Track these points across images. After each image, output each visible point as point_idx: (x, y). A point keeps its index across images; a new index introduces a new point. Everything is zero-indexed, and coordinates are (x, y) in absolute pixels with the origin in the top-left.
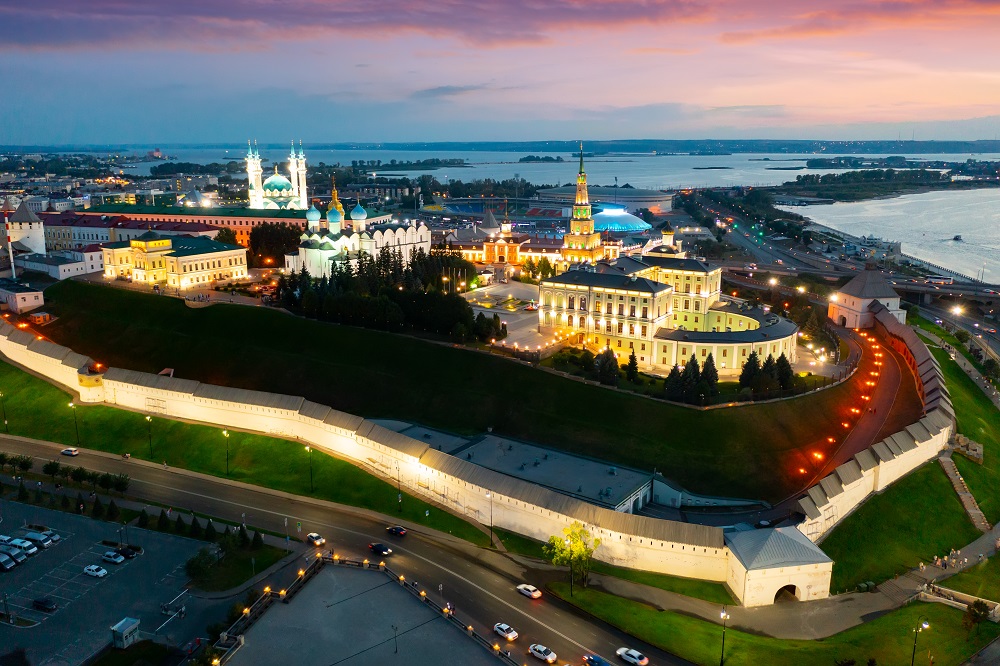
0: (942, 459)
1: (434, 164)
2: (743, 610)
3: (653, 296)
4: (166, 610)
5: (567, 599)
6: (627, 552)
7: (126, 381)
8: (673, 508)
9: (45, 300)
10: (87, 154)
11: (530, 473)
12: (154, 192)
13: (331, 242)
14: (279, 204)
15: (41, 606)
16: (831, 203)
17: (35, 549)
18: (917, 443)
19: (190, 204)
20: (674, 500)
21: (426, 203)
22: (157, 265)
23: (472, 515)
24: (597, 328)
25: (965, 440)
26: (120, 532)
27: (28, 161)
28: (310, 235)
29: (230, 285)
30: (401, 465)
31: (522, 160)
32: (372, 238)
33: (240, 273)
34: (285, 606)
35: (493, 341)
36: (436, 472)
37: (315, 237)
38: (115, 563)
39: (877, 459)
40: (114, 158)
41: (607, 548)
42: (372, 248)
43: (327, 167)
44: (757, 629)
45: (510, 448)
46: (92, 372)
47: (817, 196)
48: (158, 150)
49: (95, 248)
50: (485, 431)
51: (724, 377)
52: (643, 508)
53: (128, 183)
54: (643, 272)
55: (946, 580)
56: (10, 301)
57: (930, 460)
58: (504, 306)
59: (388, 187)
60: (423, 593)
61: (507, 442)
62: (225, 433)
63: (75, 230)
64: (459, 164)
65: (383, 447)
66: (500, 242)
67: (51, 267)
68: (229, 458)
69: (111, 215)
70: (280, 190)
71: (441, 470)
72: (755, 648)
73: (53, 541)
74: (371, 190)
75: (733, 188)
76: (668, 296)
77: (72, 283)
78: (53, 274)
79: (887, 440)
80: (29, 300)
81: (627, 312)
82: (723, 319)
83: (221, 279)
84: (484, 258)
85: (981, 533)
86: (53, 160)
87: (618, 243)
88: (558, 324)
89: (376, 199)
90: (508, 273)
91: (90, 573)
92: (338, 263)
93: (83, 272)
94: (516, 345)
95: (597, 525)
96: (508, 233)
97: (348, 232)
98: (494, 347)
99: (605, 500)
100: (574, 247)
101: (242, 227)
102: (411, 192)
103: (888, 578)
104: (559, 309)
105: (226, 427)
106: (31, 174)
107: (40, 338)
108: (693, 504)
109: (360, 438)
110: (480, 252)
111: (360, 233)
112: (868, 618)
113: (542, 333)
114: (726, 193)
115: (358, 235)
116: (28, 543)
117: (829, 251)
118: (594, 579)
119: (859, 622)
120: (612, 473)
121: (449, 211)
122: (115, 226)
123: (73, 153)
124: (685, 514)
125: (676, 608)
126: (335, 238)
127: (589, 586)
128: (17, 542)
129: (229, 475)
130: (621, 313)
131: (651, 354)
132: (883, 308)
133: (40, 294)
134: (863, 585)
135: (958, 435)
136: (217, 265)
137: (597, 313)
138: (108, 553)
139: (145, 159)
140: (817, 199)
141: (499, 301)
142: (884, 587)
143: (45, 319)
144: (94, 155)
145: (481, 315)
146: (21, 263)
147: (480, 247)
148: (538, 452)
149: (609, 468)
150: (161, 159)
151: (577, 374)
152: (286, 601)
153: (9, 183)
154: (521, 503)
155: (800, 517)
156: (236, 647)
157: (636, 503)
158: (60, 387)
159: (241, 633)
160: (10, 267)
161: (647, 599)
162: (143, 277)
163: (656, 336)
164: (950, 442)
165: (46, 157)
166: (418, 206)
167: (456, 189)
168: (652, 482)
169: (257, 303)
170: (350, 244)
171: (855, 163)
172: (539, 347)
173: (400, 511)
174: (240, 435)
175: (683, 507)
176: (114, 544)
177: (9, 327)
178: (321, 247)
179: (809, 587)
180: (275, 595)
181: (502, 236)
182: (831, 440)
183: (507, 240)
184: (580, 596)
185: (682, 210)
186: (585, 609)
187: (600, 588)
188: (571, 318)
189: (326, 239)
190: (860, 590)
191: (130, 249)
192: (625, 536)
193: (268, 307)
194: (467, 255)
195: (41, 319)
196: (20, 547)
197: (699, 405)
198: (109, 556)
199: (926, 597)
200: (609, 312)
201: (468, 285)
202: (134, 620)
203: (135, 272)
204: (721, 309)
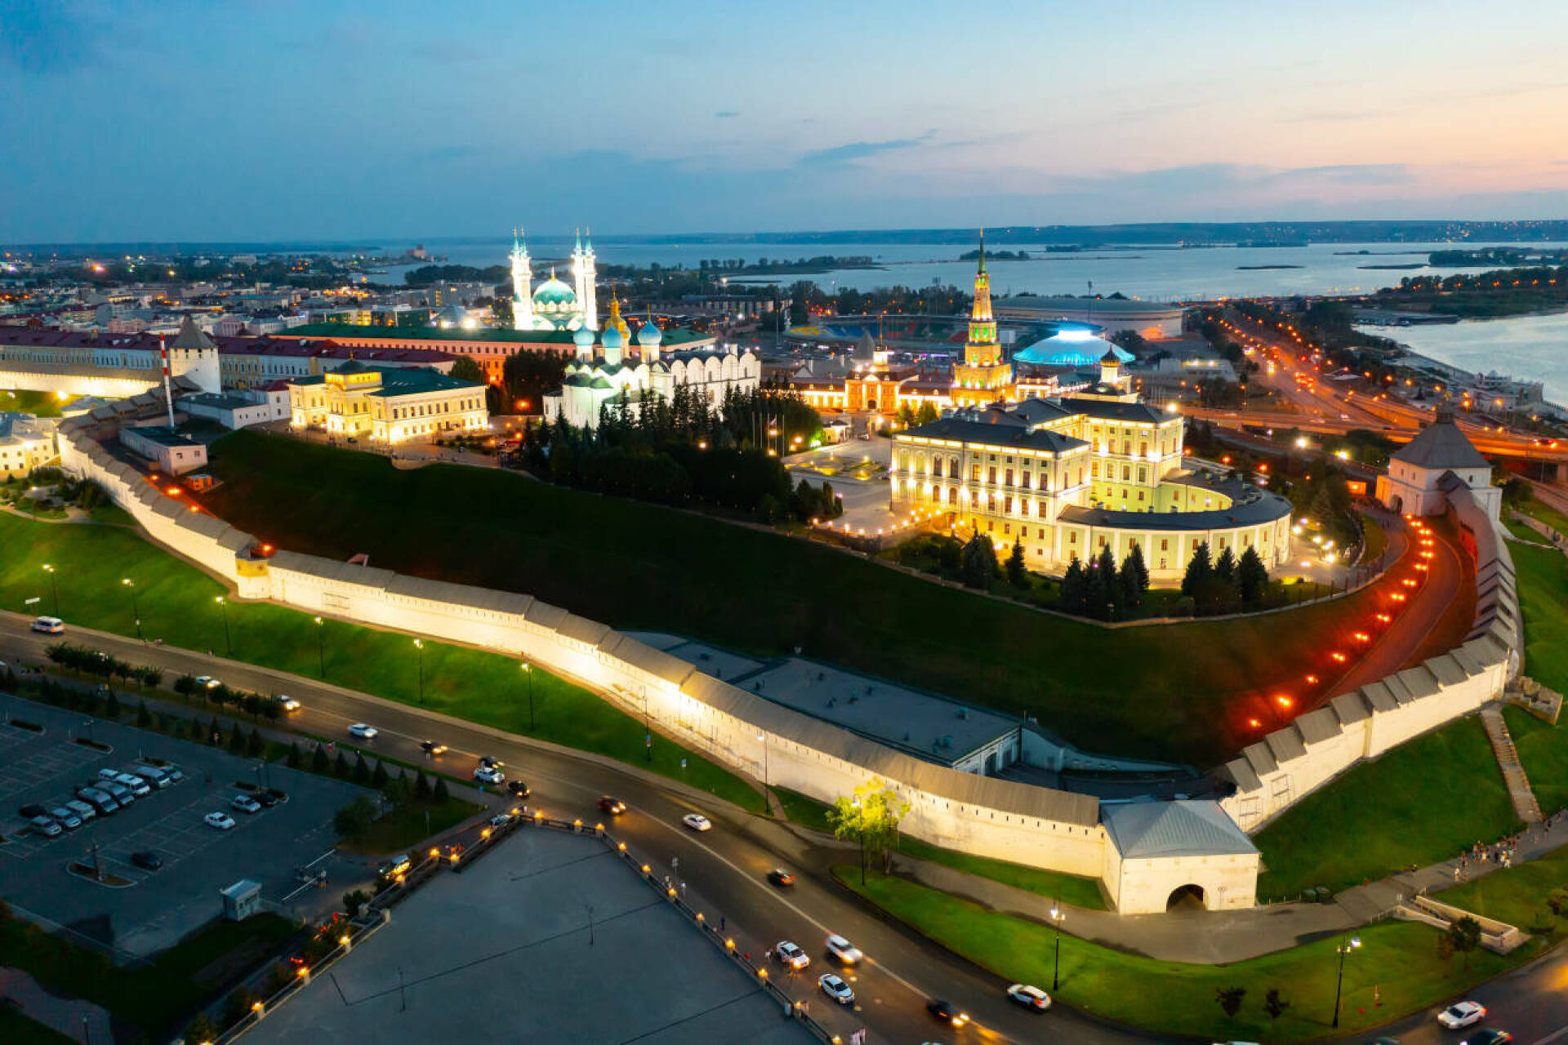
0: (1485, 713)
1: (825, 264)
2: (1117, 919)
3: (1056, 457)
4: (302, 875)
5: (856, 890)
6: (958, 828)
7: (299, 568)
8: (1051, 771)
9: (210, 458)
10: (321, 254)
11: (842, 712)
12: (399, 308)
13: (606, 376)
14: (556, 322)
15: (141, 861)
16: (1453, 321)
17: (146, 789)
18: (1441, 686)
19: (446, 325)
20: (1051, 760)
21: (795, 323)
22: (360, 409)
23: (747, 769)
24: (975, 505)
25: (1533, 686)
26: (258, 770)
27: (237, 265)
28: (578, 365)
29: (459, 438)
30: (650, 693)
31: (964, 258)
32: (666, 370)
33: (477, 421)
34: (456, 876)
35: (816, 521)
36: (702, 705)
37: (585, 370)
38: (248, 812)
39: (1368, 708)
40: (358, 259)
41: (930, 822)
42: (664, 387)
43: (664, 270)
44: (1131, 946)
45: (821, 677)
46: (256, 555)
47: (1430, 311)
48: (420, 247)
49: (281, 386)
50: (789, 652)
51: (1157, 581)
52: (1004, 770)
53: (366, 295)
54: (1058, 422)
55: (1442, 891)
56: (162, 458)
57: (1465, 714)
58: (852, 474)
59: (743, 300)
60: (646, 868)
61: (817, 668)
62: (417, 642)
63: (264, 360)
64: (865, 264)
65: (632, 668)
66: (871, 378)
67: (223, 412)
68: (426, 678)
69: (313, 339)
70: (558, 302)
71: (709, 702)
72: (1113, 969)
73: (172, 779)
74: (717, 304)
75: (1291, 299)
76: (1083, 458)
77: (250, 434)
78: (225, 422)
79: (1390, 681)
80: (187, 457)
81: (1017, 481)
82: (1182, 497)
83: (448, 428)
84: (846, 404)
85: (1522, 827)
86: (272, 263)
87: (1049, 381)
88: (919, 498)
89: (722, 317)
90: (873, 425)
91: (213, 823)
92: (609, 407)
93: (265, 419)
94: (847, 528)
95: (916, 786)
96: (883, 366)
97: (632, 363)
98: (816, 531)
99: (940, 753)
100: (969, 385)
101: (494, 358)
102: (777, 306)
103: (1352, 884)
104: (920, 475)
105: (419, 635)
106: (238, 283)
107: (195, 509)
108: (1081, 767)
109: (604, 655)
110: (840, 394)
111: (651, 364)
112: (1306, 940)
113: (895, 513)
114: (1278, 308)
115: (648, 368)
116: (138, 781)
117: (1420, 398)
118: (904, 864)
119: (1292, 943)
120: (962, 716)
121: (831, 335)
122: (318, 354)
123: (303, 253)
124: (1066, 780)
125: (1016, 909)
126: (613, 370)
127: (894, 873)
128: (124, 778)
129: (423, 703)
130: (1009, 482)
131: (1053, 546)
132: (1460, 484)
133: (203, 449)
134: (1311, 892)
135: (1523, 678)
136: (442, 408)
137: (974, 482)
138: (240, 798)
139: (402, 261)
140: (1429, 316)
141: (848, 465)
142: (1344, 897)
143: (205, 484)
144: (331, 255)
145: (804, 484)
146: (184, 406)
147: (840, 387)
148: (858, 683)
149: (957, 709)
150: (425, 260)
151: (933, 571)
152: (458, 869)
153: (204, 297)
154: (813, 753)
155: (1230, 789)
156: (376, 924)
157: (991, 761)
158: (212, 575)
159: (388, 907)
160: (166, 413)
161: (975, 895)
162: (339, 427)
163: (1060, 518)
164: (1509, 688)
165: (264, 258)
166: (782, 328)
167: (848, 302)
168: (1020, 730)
169: (491, 463)
170: (635, 380)
171: (1512, 257)
172: (880, 531)
173: (649, 760)
174: (442, 650)
175: (1067, 771)
176: (251, 788)
177: (156, 493)
178: (592, 384)
179: (1222, 889)
180: (444, 861)
181: (873, 370)
182: (1311, 679)
183: (881, 376)
184: (874, 885)
185: (1198, 334)
186: (880, 903)
187: (911, 877)
188: (936, 489)
189: (599, 373)
190: (1306, 899)
191: (324, 385)
192: (954, 804)
193: (505, 469)
194: (811, 400)
195: (201, 484)
196: (127, 785)
197: (1107, 621)
198: (239, 802)
199: (1403, 913)
200: (992, 481)
201: (807, 441)
202: (254, 884)
203: (331, 418)
204: (1180, 480)
